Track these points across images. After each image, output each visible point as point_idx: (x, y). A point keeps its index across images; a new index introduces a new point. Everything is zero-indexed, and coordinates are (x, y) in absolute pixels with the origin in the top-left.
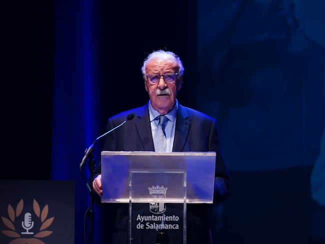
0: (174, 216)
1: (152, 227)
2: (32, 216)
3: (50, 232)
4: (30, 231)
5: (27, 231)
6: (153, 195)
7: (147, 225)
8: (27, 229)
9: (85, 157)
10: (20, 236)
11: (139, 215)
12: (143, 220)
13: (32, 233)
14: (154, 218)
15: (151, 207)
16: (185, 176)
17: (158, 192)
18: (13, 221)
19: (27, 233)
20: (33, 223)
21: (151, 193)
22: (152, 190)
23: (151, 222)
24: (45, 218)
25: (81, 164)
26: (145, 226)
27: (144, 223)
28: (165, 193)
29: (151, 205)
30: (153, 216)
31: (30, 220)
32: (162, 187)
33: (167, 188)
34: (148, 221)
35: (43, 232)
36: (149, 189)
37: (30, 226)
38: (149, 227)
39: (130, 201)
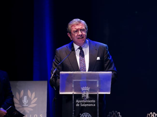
0: (93, 100)
1: (83, 105)
2: (27, 98)
3: (35, 105)
4: (26, 104)
5: (25, 104)
6: (84, 91)
7: (81, 104)
8: (25, 103)
9: (53, 75)
10: (22, 107)
11: (77, 100)
12: (79, 102)
13: (27, 105)
14: (84, 101)
15: (82, 96)
16: (98, 82)
17: (86, 89)
18: (19, 100)
19: (25, 105)
20: (28, 100)
21: (82, 90)
22: (83, 89)
23: (83, 103)
24: (33, 99)
25: (51, 78)
26: (80, 105)
27: (80, 103)
28: (89, 90)
29: (83, 95)
30: (83, 101)
31: (26, 99)
32: (88, 87)
33: (90, 88)
34: (81, 103)
35: (32, 105)
36: (82, 88)
37: (26, 102)
38: (82, 105)
39: (73, 93)
